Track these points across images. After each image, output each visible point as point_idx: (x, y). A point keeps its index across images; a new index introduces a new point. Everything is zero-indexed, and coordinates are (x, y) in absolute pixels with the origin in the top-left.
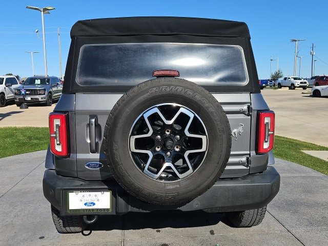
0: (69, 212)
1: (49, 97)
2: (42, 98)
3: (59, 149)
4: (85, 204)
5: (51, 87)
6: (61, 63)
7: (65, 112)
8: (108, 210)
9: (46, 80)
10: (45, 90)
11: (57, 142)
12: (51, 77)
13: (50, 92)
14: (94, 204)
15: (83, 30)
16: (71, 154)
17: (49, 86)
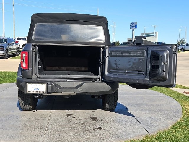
0: (28, 92)
1: (6, 53)
2: (1, 53)
3: (24, 66)
4: (35, 89)
5: (8, 46)
6: (14, 28)
7: (28, 51)
8: (44, 92)
9: (4, 40)
10: (3, 47)
11: (24, 63)
12: (8, 38)
13: (7, 49)
14: (38, 89)
15: (36, 18)
16: (29, 69)
17: (6, 45)
